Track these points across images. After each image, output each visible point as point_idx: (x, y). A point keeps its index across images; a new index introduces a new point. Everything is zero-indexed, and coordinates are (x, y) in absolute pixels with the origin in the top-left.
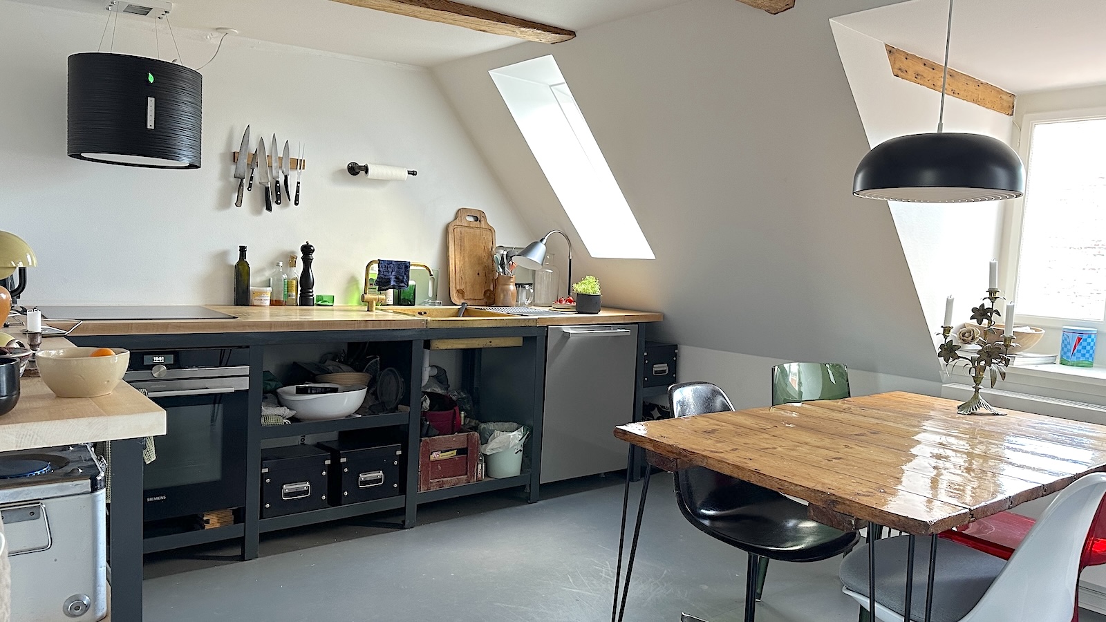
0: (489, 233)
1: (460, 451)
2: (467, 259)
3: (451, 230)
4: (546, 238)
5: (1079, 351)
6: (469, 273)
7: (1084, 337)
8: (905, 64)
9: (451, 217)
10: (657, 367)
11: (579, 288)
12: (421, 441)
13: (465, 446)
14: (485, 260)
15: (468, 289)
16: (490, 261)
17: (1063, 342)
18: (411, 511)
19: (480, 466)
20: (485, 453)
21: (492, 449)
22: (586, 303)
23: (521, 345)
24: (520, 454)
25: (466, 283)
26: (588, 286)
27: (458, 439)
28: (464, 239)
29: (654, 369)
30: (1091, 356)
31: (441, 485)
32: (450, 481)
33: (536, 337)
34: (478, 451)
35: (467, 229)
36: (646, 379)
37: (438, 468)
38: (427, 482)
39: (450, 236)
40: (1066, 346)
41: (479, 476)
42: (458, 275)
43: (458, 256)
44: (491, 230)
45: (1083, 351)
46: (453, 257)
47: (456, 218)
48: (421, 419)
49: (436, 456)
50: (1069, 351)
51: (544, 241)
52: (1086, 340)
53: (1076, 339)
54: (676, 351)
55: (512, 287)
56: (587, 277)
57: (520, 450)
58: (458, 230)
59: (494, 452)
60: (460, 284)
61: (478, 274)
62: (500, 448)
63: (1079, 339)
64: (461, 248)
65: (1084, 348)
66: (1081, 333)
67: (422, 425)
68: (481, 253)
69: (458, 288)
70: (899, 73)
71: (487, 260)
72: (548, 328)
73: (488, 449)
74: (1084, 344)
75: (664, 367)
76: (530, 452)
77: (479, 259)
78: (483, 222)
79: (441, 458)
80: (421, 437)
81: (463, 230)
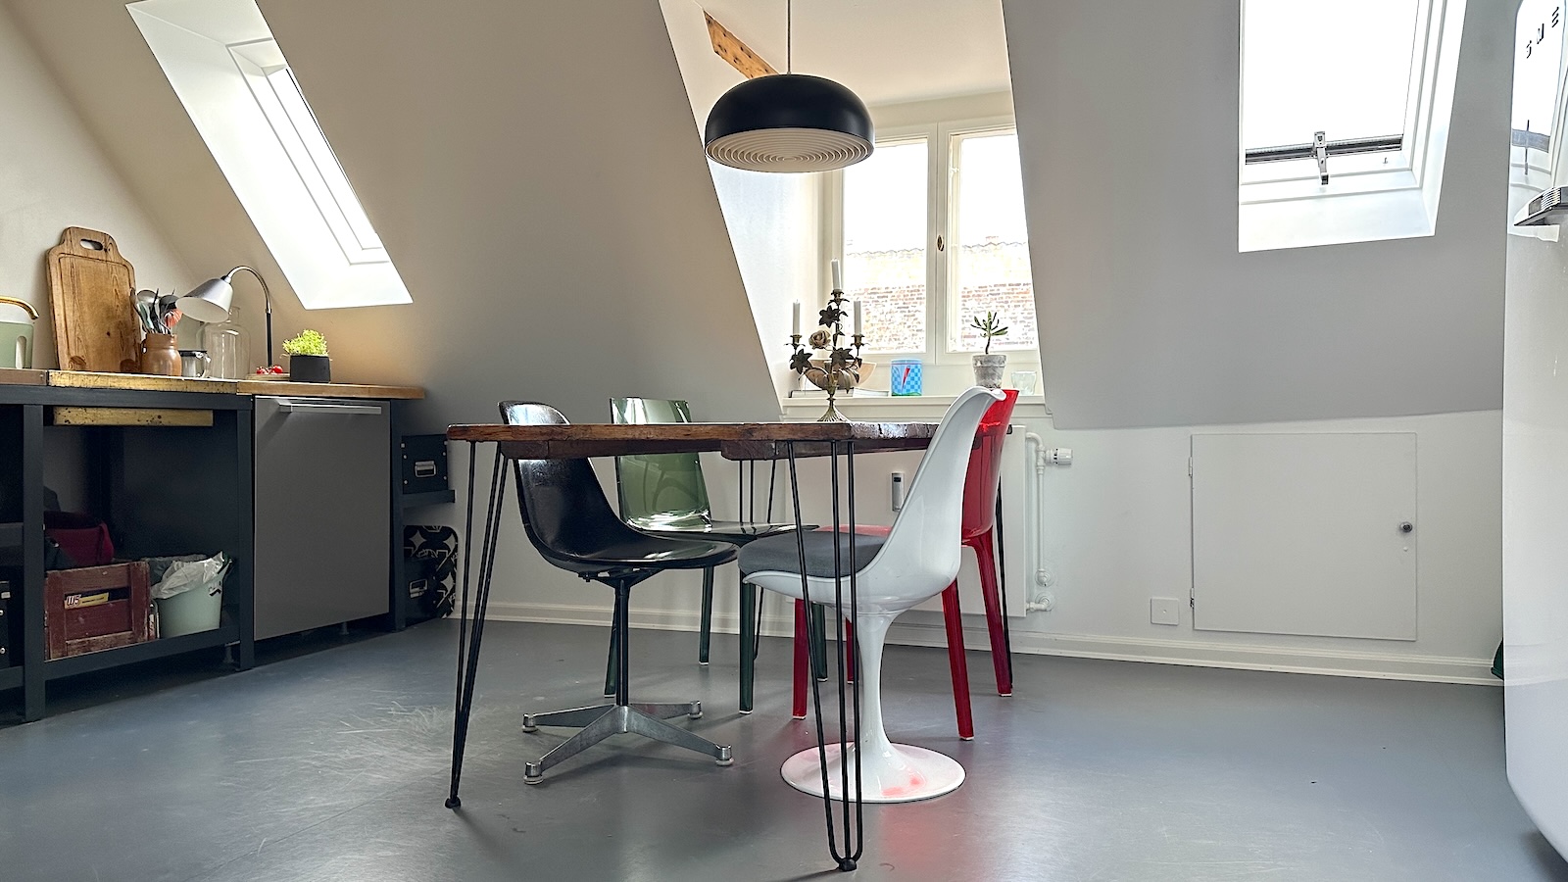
0: (122, 269)
1: (114, 594)
2: (86, 309)
3: (53, 260)
4: (230, 275)
5: (909, 383)
6: (92, 331)
7: (913, 367)
8: (725, 42)
9: (51, 241)
10: (420, 466)
11: (296, 346)
12: (46, 576)
13: (125, 584)
14: (119, 313)
15: (91, 356)
16: (128, 314)
17: (893, 375)
18: (35, 694)
19: (152, 616)
20: (159, 596)
21: (172, 589)
22: (307, 367)
23: (211, 424)
24: (218, 596)
25: (87, 347)
26: (309, 344)
27: (113, 573)
28: (78, 275)
29: (417, 469)
30: (919, 387)
31: (86, 647)
32: (103, 642)
33: (235, 411)
34: (148, 593)
35: (83, 260)
36: (406, 482)
37: (78, 621)
38: (60, 643)
39: (53, 269)
40: (896, 379)
41: (152, 633)
42: (71, 334)
43: (69, 303)
44: (126, 265)
45: (913, 383)
46: (61, 303)
47: (61, 241)
48: (45, 541)
49: (73, 602)
50: (899, 383)
51: (228, 280)
52: (913, 371)
53: (905, 371)
54: (446, 443)
55: (173, 354)
56: (306, 332)
57: (218, 591)
58: (68, 260)
59: (175, 593)
60: (77, 349)
61: (108, 334)
62: (185, 585)
63: (908, 370)
64: (75, 290)
65: (913, 379)
66: (910, 363)
67: (47, 549)
68: (110, 299)
69: (73, 354)
70: (720, 50)
71: (123, 313)
72: (254, 398)
73: (165, 590)
74: (912, 375)
75: (430, 465)
76: (234, 593)
77: (109, 309)
78: (110, 253)
79: (82, 605)
80: (45, 571)
81: (77, 261)
